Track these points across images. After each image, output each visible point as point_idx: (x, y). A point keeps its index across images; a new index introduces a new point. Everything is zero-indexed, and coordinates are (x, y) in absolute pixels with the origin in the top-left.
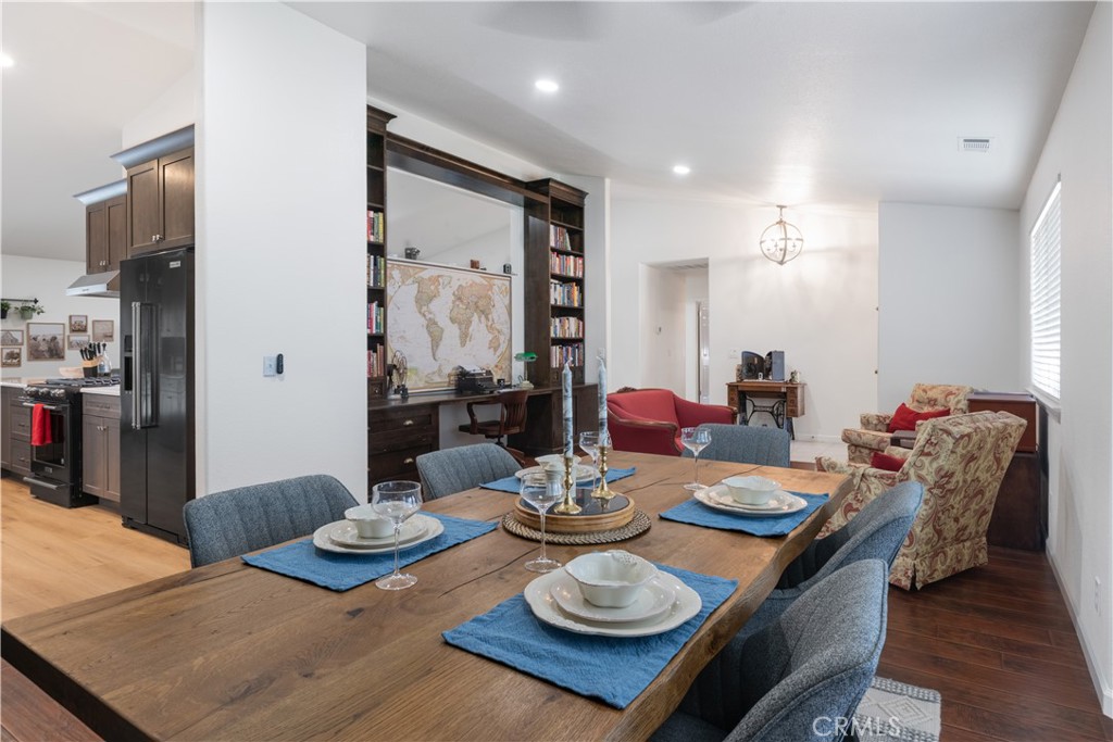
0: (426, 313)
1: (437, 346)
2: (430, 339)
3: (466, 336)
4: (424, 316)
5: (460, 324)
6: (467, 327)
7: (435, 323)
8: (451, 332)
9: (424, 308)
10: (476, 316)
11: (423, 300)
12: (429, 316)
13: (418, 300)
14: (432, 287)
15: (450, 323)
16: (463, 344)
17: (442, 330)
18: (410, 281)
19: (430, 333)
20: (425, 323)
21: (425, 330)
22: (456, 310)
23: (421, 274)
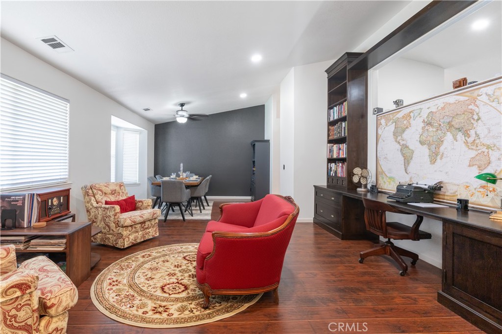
0: (400, 141)
1: (408, 164)
2: (403, 158)
3: (437, 155)
4: (399, 143)
5: (429, 145)
6: (438, 146)
7: (407, 147)
8: (421, 153)
9: (399, 138)
10: (449, 136)
11: (398, 132)
12: (402, 142)
13: (395, 134)
14: (405, 122)
15: (420, 145)
16: (433, 161)
17: (413, 152)
18: (390, 123)
19: (403, 155)
20: (400, 147)
21: (400, 153)
22: (425, 135)
23: (397, 116)
